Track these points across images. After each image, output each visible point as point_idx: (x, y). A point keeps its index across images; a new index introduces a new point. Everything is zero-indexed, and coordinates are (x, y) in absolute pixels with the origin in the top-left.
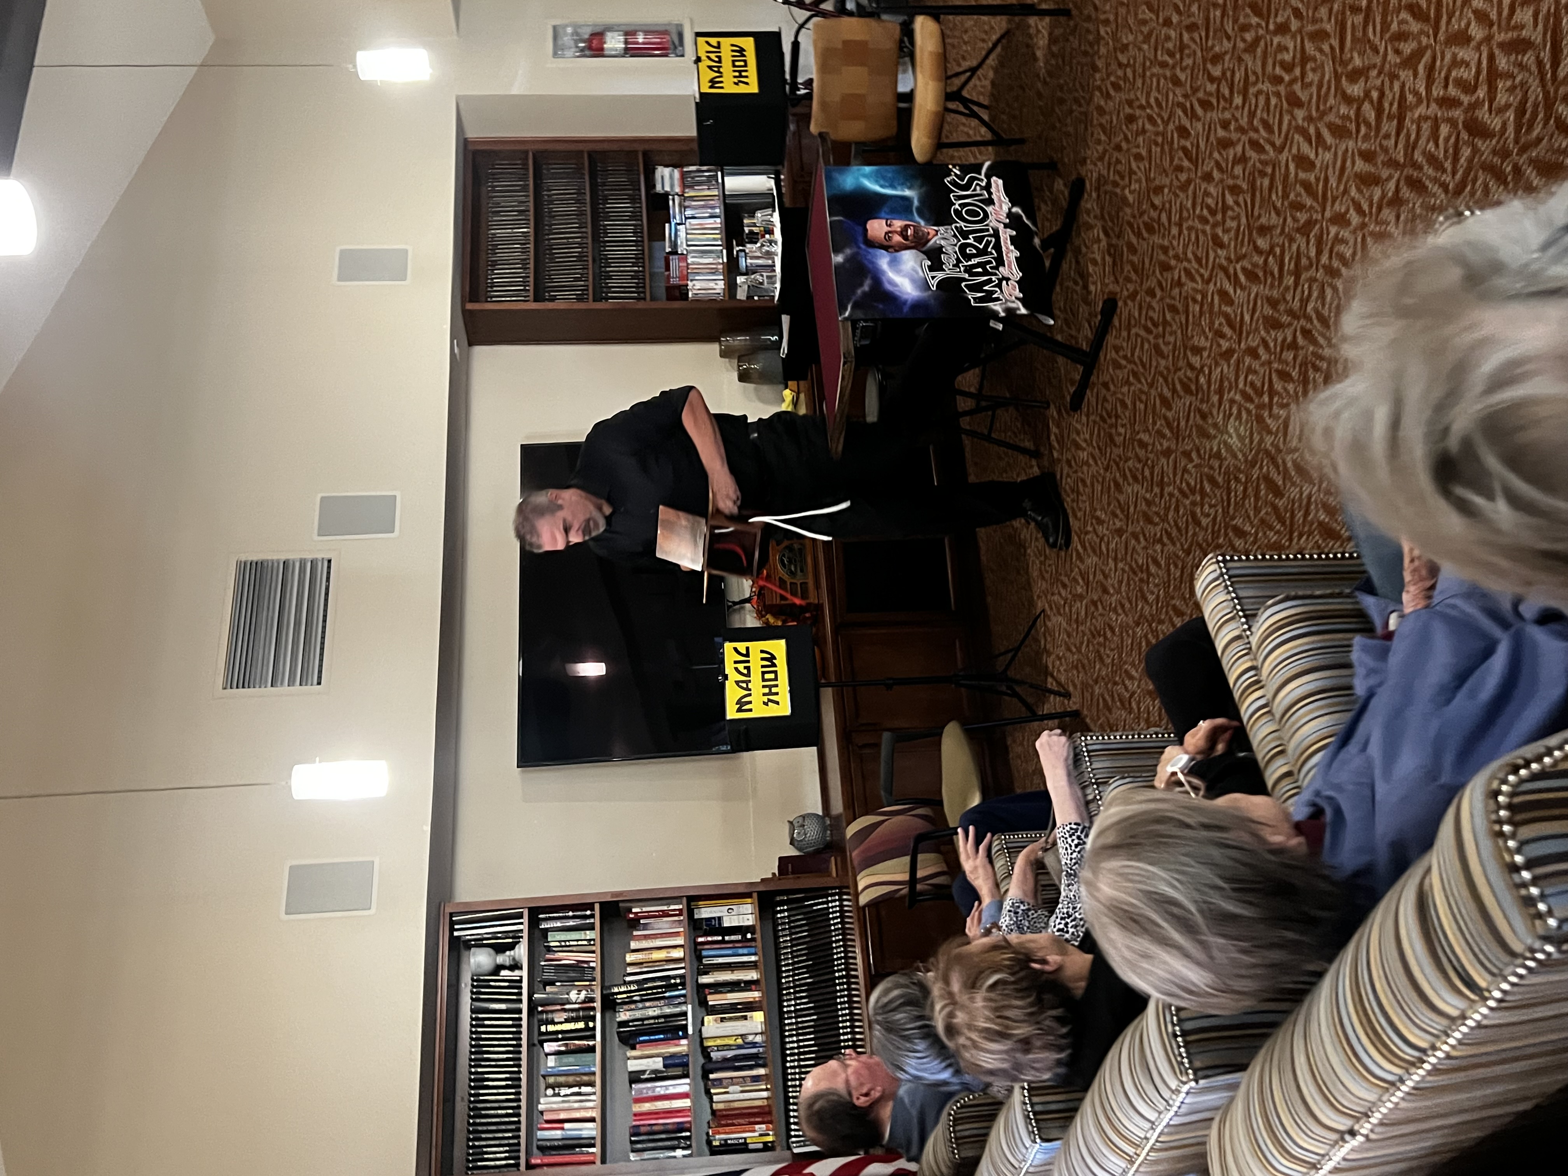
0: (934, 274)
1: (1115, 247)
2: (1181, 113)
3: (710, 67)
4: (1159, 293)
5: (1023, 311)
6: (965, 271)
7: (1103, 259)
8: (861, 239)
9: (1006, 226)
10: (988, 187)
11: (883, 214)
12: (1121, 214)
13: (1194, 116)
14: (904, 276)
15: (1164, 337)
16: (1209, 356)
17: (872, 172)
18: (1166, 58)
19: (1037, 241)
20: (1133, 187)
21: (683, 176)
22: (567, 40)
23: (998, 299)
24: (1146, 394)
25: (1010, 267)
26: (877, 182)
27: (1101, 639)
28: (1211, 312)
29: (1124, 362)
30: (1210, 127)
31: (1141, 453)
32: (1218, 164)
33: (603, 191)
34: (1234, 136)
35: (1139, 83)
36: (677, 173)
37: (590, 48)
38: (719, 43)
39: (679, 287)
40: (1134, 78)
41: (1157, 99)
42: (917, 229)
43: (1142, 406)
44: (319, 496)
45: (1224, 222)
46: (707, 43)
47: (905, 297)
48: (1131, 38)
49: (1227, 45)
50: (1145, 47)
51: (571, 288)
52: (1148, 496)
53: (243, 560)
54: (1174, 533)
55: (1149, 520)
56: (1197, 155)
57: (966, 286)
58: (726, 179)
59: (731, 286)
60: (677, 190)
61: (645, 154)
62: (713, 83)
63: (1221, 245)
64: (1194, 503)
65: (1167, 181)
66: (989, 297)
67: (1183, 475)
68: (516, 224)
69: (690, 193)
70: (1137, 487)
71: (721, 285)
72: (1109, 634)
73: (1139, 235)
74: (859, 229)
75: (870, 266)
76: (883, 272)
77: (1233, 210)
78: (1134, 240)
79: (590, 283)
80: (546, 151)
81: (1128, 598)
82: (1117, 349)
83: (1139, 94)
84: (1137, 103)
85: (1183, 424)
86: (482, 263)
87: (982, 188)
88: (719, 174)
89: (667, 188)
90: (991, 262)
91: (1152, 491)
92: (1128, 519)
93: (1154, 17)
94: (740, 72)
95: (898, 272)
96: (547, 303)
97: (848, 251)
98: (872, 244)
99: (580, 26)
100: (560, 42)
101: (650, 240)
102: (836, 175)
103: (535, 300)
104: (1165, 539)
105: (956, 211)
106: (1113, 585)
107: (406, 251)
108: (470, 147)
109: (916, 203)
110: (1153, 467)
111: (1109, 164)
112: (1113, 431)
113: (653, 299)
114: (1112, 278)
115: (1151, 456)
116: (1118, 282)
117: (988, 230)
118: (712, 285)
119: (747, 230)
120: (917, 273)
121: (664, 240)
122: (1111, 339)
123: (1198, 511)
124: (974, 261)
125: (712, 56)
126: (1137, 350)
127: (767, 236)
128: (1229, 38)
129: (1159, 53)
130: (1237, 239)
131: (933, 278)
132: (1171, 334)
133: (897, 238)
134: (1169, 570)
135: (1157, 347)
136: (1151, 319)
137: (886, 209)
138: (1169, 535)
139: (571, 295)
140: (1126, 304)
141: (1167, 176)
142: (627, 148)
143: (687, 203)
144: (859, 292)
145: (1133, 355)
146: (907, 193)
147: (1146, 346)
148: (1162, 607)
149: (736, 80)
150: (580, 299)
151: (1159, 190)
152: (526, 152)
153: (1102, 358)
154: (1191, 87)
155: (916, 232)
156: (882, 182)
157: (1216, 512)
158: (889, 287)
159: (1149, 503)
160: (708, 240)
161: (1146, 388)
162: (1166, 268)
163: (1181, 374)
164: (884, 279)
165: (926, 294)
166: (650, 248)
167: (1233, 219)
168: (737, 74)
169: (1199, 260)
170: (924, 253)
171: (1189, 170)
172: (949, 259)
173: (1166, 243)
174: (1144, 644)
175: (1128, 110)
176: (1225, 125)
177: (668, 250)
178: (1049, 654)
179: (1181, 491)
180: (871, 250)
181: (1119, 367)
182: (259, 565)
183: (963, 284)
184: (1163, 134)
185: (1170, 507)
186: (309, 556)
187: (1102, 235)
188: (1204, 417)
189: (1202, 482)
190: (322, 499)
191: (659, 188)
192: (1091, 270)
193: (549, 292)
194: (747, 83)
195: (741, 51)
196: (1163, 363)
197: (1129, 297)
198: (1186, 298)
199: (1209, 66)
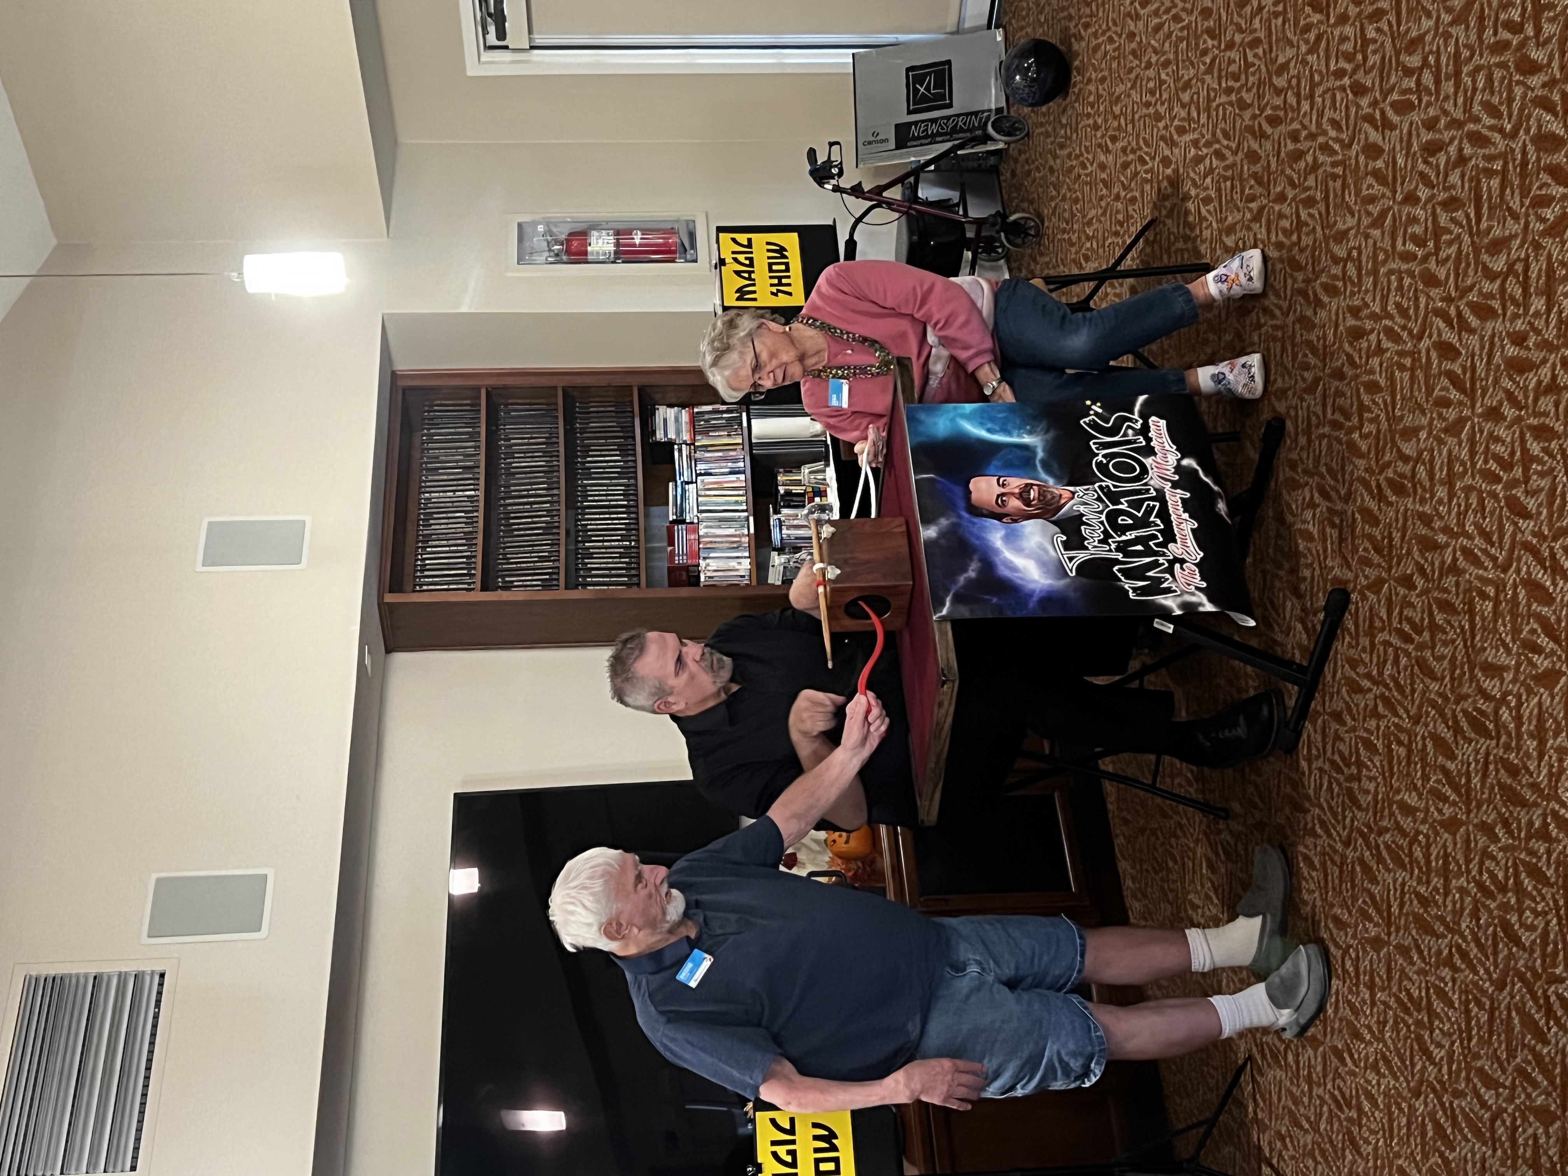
0: (1072, 553)
1: (1342, 514)
2: (1442, 325)
3: (738, 273)
4: (1420, 582)
5: (1209, 607)
6: (1118, 549)
7: (1323, 532)
8: (961, 503)
9: (1175, 485)
10: (1145, 430)
11: (991, 469)
12: (1349, 468)
13: (1464, 327)
14: (1029, 556)
15: (1433, 648)
16: (1514, 681)
17: (974, 412)
18: (1411, 247)
19: (1221, 506)
20: (1365, 430)
21: (694, 419)
22: (538, 242)
23: (1168, 590)
24: (1408, 732)
25: (1184, 544)
26: (982, 425)
27: (1354, 1114)
28: (1514, 615)
29: (1366, 684)
30: (1492, 344)
31: (1407, 823)
32: (1510, 395)
33: (582, 439)
34: (1536, 356)
35: (1369, 282)
36: (685, 415)
37: (568, 252)
38: (750, 240)
39: (686, 568)
40: (1360, 276)
41: (1398, 305)
42: (1043, 492)
43: (1402, 751)
44: (154, 877)
45: (1527, 480)
46: (734, 240)
47: (1031, 586)
48: (1351, 222)
49: (1513, 227)
50: (1376, 233)
51: (534, 572)
52: (1422, 890)
53: (34, 973)
54: (1474, 951)
55: (1427, 929)
56: (1473, 384)
57: (1119, 570)
58: (754, 422)
59: (761, 567)
60: (686, 437)
61: (641, 390)
62: (742, 293)
63: (1526, 515)
64: (1505, 907)
65: (1424, 421)
66: (1156, 587)
67: (1481, 863)
68: (458, 484)
69: (701, 441)
70: (1401, 875)
71: (746, 564)
72: (1366, 1106)
73: (1381, 497)
74: (958, 490)
75: (977, 542)
76: (997, 552)
77: (1541, 462)
78: (1373, 505)
79: (562, 565)
80: (505, 387)
81: (1397, 1050)
82: (1354, 664)
83: (1368, 298)
84: (1366, 312)
85: (1476, 780)
86: (410, 538)
87: (1137, 432)
88: (744, 415)
89: (672, 435)
90: (1154, 537)
91: (1428, 883)
92: (1389, 925)
93: (1389, 194)
94: (780, 278)
95: (1019, 551)
96: (499, 592)
97: (944, 522)
98: (977, 511)
99: (556, 224)
100: (527, 244)
101: (645, 504)
102: (922, 416)
103: (484, 588)
104: (1457, 960)
105: (1099, 464)
106: (1369, 1027)
107: (304, 522)
108: (401, 383)
109: (1040, 454)
110: (1428, 846)
111: (1324, 397)
112: (1355, 785)
113: (649, 585)
114: (1338, 560)
115: (1424, 828)
116: (1349, 567)
117: (1148, 491)
118: (733, 564)
119: (782, 490)
120: (1046, 551)
121: (667, 503)
122: (1341, 647)
123: (1514, 919)
124: (1130, 535)
125: (741, 258)
126: (1389, 666)
127: (817, 500)
128: (1515, 217)
129: (1399, 241)
130: (1551, 504)
131: (1071, 559)
132: (1445, 644)
133: (1015, 503)
134: (1468, 1011)
135: (1421, 663)
136: (1410, 621)
137: (996, 462)
138: (1464, 955)
139: (535, 580)
140: (1364, 598)
141: (1423, 413)
142: (618, 381)
143: (698, 455)
144: (962, 579)
145: (1381, 673)
146: (1027, 439)
147: (1404, 661)
148: (1459, 1070)
149: (774, 289)
150: (547, 586)
151: (1410, 433)
152: (477, 389)
153: (1329, 677)
154: (1457, 288)
155: (1042, 493)
156: (989, 425)
157: (1547, 923)
158: (1004, 572)
159: (1424, 902)
160: (728, 503)
161: (1406, 724)
162: (1429, 545)
163: (1467, 705)
164: (997, 560)
165: (1062, 583)
166: (647, 515)
167: (1542, 475)
168: (776, 281)
169: (1486, 535)
170: (1054, 523)
171: (1461, 403)
172: (1092, 534)
173: (1427, 509)
174: (1429, 1127)
175: (1351, 322)
176: (1519, 340)
177: (672, 517)
178: (1263, 1128)
179: (1481, 886)
180: (975, 520)
181: (1359, 690)
182: (58, 981)
183: (1115, 568)
184: (1413, 354)
185: (1462, 909)
186: (131, 968)
187: (1317, 498)
188: (1513, 771)
189: (1517, 875)
190: (159, 881)
191: (660, 436)
192: (1301, 547)
193: (503, 577)
194: (790, 294)
195: (781, 251)
196: (1435, 686)
197: (1369, 587)
198: (1469, 590)
199: (1485, 257)
